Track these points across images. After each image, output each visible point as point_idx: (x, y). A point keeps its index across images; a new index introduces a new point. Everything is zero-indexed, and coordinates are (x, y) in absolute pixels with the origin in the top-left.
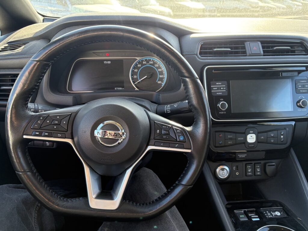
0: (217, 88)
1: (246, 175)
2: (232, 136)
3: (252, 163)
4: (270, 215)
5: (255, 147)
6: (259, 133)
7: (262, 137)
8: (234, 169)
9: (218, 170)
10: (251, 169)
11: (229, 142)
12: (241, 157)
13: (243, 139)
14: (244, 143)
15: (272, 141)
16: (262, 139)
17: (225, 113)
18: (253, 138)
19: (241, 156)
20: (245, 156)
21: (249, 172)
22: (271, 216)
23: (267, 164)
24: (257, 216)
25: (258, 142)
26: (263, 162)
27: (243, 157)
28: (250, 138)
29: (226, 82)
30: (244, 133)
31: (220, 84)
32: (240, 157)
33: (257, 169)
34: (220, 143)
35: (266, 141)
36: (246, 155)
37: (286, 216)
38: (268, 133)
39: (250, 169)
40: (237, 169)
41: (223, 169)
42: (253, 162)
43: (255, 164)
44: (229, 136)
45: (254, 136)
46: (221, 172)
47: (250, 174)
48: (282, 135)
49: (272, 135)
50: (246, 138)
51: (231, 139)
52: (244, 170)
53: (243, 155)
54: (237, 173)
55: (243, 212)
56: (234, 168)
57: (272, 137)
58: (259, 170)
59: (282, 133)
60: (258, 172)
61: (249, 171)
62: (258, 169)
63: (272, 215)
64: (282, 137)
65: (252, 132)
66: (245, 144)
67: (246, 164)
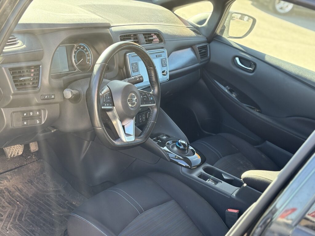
4: (163, 139)
21: (141, 120)
24: (160, 140)
43: (142, 114)
58: (144, 118)
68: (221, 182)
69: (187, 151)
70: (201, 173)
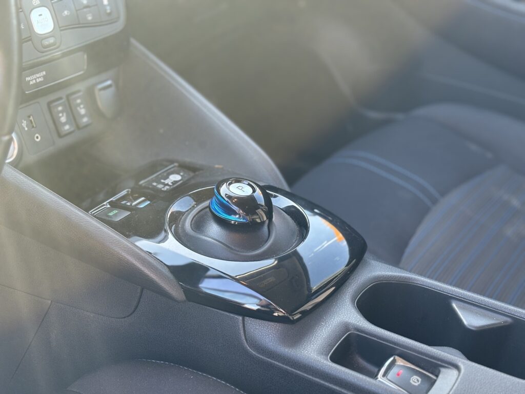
1: (60, 136)
3: (61, 98)
4: (164, 187)
5: (58, 44)
7: (66, 13)
8: (26, 129)
10: (65, 114)
12: (34, 81)
15: (90, 18)
16: (67, 16)
18: (46, 20)
19: (32, 79)
20: (44, 76)
21: (65, 124)
22: (167, 187)
23: (96, 89)
24: (143, 198)
25: (61, 29)
26: (83, 86)
27: (40, 82)
28: (38, 22)
30: (21, 9)
32: (31, 83)
33: (78, 108)
35: (78, 22)
36: (44, 73)
37: (192, 174)
39: (63, 116)
40: (33, 126)
42: (63, 94)
43: (67, 97)
45: (45, 13)
47: (67, 127)
49: (85, 2)
50: (29, 25)
52: (51, 122)
53: (38, 75)
54: (37, 138)
55: (109, 206)
56: (24, 124)
57: (87, 7)
58: (83, 111)
60: (84, 116)
61: (63, 119)
62: (81, 108)
63: (167, 185)
64: (106, 1)
66: (30, 40)
67: (49, 104)
68: (457, 367)
69: (265, 228)
70: (346, 327)
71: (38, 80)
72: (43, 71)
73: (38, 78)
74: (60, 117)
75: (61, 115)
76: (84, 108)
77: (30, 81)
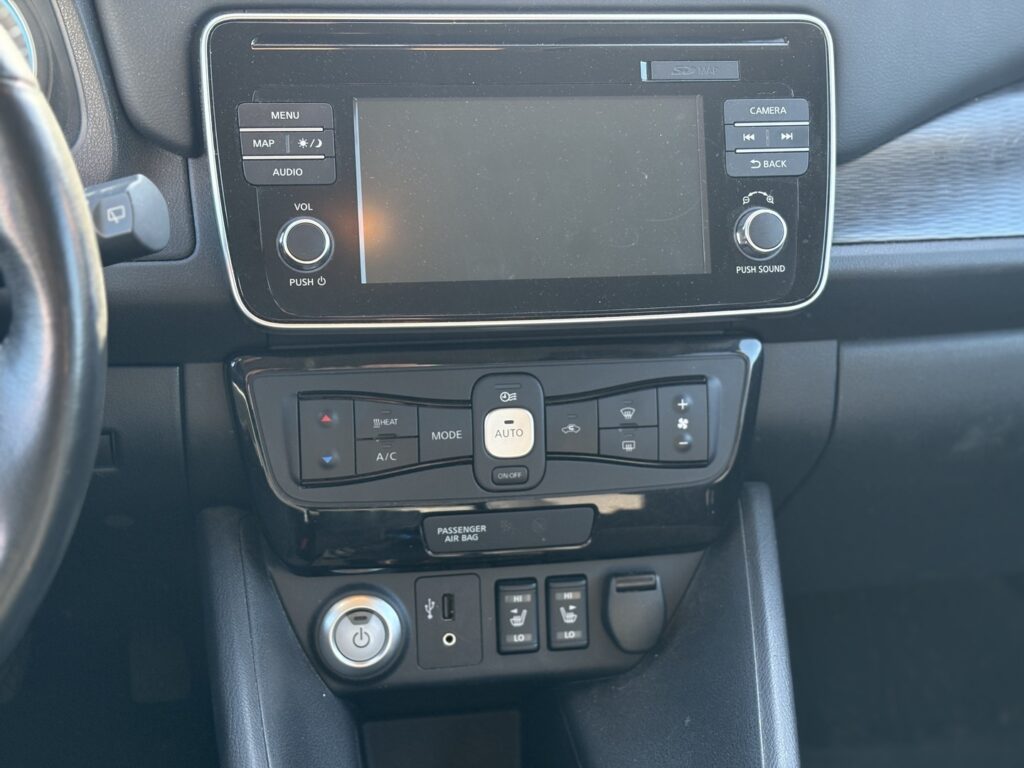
0: (272, 142)
1: (499, 650)
2: (394, 422)
3: (533, 580)
5: (532, 482)
6: (551, 401)
7: (571, 428)
8: (430, 617)
9: (330, 621)
10: (525, 612)
11: (380, 457)
12: (456, 538)
13: (457, 435)
14: (470, 460)
15: (629, 448)
16: (572, 434)
17: (322, 281)
18: (520, 433)
19: (452, 534)
20: (480, 534)
21: (518, 631)
23: (615, 584)
25: (551, 456)
26: (595, 570)
28: (498, 434)
29: (326, 108)
30: (467, 404)
31: (291, 115)
32: (448, 539)
33: (562, 609)
34: (327, 460)
35: (596, 452)
36: (484, 528)
38: (600, 401)
39: (519, 614)
40: (451, 616)
41: (360, 616)
42: (541, 572)
43: (549, 580)
44: (377, 422)
45: (524, 419)
46: (350, 630)
47: (521, 638)
48: (684, 413)
49: (628, 415)
50: (477, 434)
51: (394, 437)
52: (490, 619)
53: (467, 529)
54: (447, 639)
56: (430, 607)
57: (628, 425)
58: (570, 618)
59: (683, 404)
60: (569, 627)
61: (517, 621)
62: (568, 611)
64: (683, 423)
65: (512, 397)
66: (472, 463)
67: (498, 584)
71: (464, 538)
72: (481, 524)
73: (467, 534)
74: (513, 615)
75: (515, 611)
76: (574, 611)
77: (446, 535)
